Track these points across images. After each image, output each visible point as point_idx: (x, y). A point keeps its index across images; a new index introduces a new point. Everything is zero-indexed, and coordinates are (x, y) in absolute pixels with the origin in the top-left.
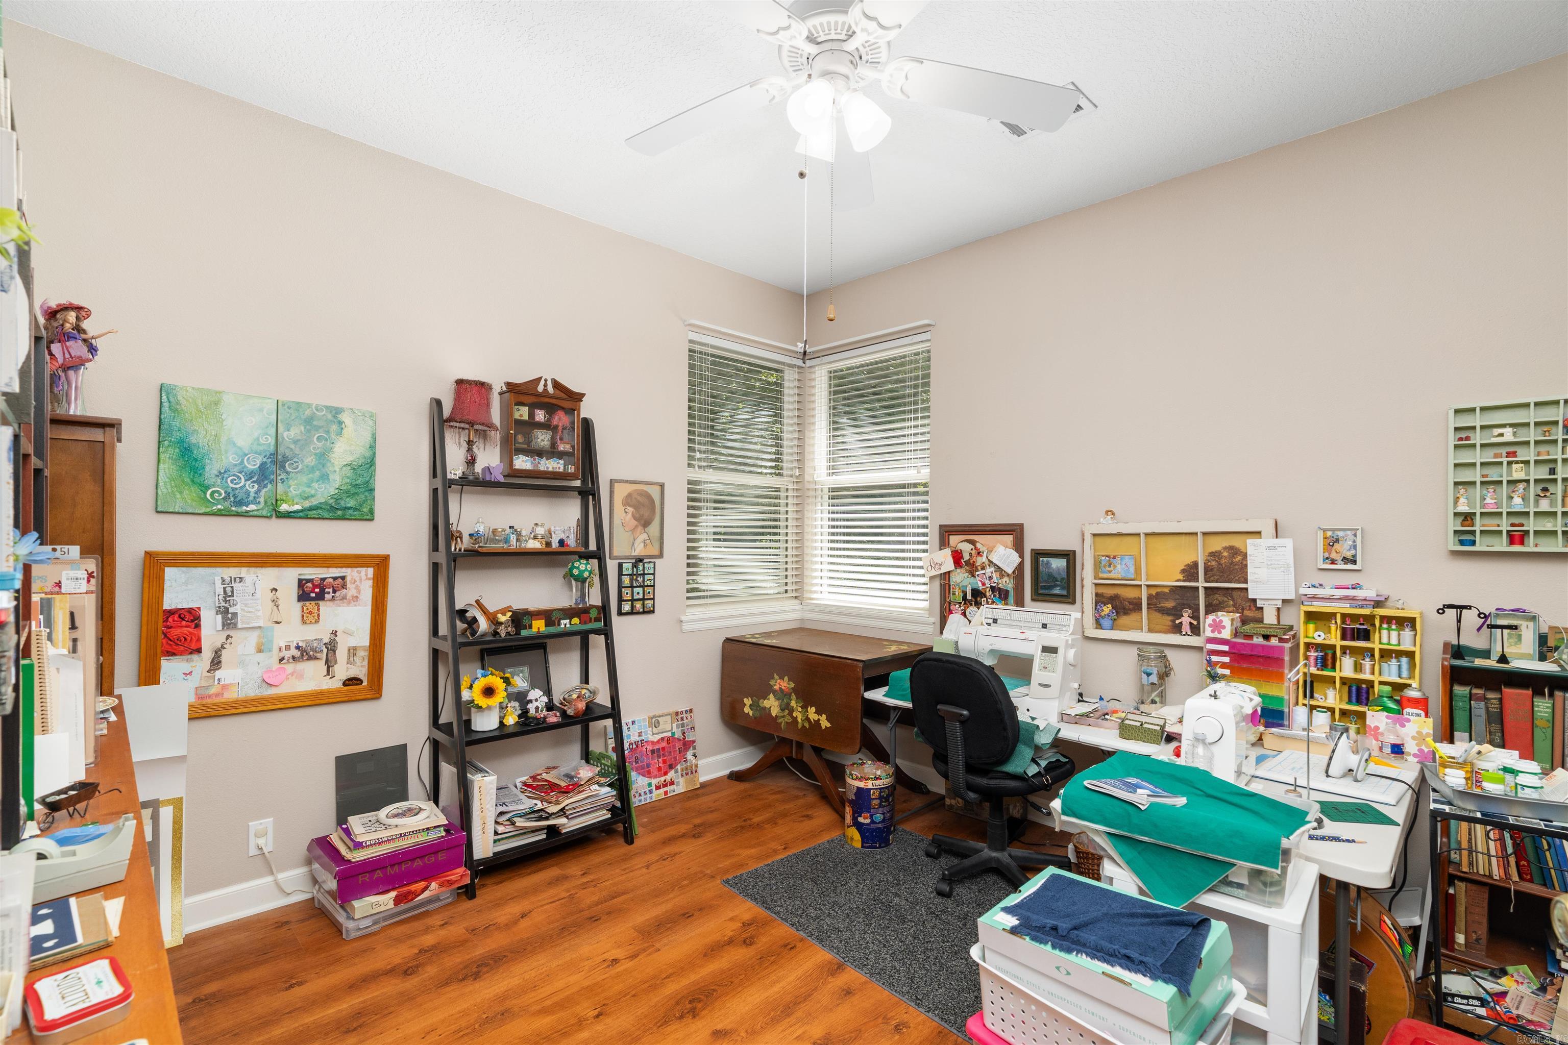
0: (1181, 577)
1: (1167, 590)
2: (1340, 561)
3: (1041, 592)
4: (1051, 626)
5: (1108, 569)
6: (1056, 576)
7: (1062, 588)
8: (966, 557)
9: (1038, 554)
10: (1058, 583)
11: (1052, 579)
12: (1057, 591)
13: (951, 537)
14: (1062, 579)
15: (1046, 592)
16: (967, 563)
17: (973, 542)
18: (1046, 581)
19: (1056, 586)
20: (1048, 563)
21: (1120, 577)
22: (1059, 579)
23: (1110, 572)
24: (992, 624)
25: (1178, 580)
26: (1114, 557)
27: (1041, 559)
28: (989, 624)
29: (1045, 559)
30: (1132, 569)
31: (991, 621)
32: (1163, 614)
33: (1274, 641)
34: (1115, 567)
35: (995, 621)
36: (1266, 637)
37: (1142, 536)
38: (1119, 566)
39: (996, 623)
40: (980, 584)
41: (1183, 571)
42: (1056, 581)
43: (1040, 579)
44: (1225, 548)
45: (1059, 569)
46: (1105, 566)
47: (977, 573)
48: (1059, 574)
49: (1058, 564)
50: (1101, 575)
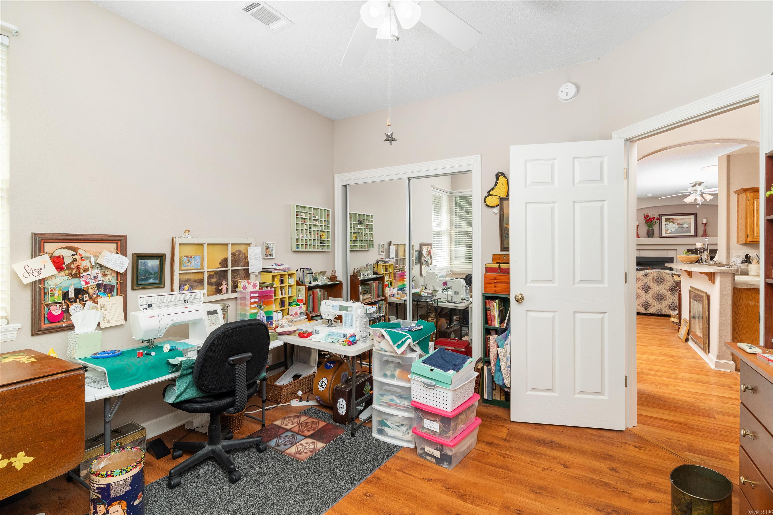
0: (219, 266)
1: (213, 273)
2: (269, 255)
3: (139, 283)
4: (190, 300)
5: (187, 264)
6: (151, 271)
7: (155, 279)
8: (68, 261)
9: (137, 258)
10: (153, 276)
11: (148, 274)
12: (151, 281)
13: (45, 244)
14: (155, 273)
15: (143, 283)
16: (69, 267)
17: (75, 250)
18: (143, 275)
19: (150, 278)
20: (145, 263)
21: (193, 268)
22: (153, 273)
23: (188, 266)
24: (148, 308)
25: (218, 268)
26: (191, 257)
27: (140, 260)
28: (146, 309)
29: (143, 261)
30: (199, 264)
31: (147, 307)
32: (212, 285)
33: (269, 289)
34: (191, 262)
35: (150, 306)
36: (267, 287)
37: (205, 246)
38: (193, 262)
39: (151, 307)
40: (83, 283)
41: (220, 263)
42: (151, 274)
43: (139, 275)
44: (237, 251)
45: (153, 266)
46: (185, 263)
47: (81, 275)
48: (153, 269)
49: (153, 264)
50: (183, 268)
